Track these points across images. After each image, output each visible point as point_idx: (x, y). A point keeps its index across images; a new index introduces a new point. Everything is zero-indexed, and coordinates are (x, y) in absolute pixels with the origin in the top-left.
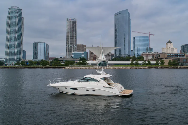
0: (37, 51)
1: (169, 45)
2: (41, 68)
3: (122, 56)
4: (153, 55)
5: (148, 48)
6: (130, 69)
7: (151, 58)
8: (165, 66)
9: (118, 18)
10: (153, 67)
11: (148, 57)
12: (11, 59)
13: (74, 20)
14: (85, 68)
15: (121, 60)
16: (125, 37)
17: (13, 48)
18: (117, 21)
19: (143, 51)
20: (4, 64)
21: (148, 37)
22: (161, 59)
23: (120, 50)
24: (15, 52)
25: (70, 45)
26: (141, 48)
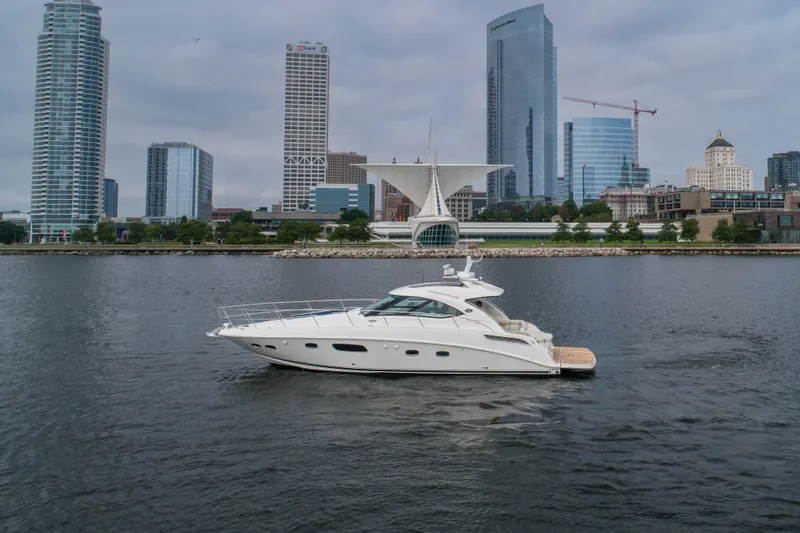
0: (164, 180)
1: (720, 155)
2: (179, 253)
3: (517, 201)
4: (650, 199)
5: (627, 169)
6: (554, 256)
8: (701, 242)
9: (501, 41)
10: (649, 251)
11: (629, 208)
12: (52, 217)
13: (318, 51)
14: (364, 252)
15: (516, 219)
16: (531, 123)
17: (63, 171)
18: (498, 52)
19: (608, 179)
20: (26, 234)
21: (629, 121)
22: (684, 213)
23: (511, 177)
24: (71, 187)
25: (300, 154)
26: (598, 169)
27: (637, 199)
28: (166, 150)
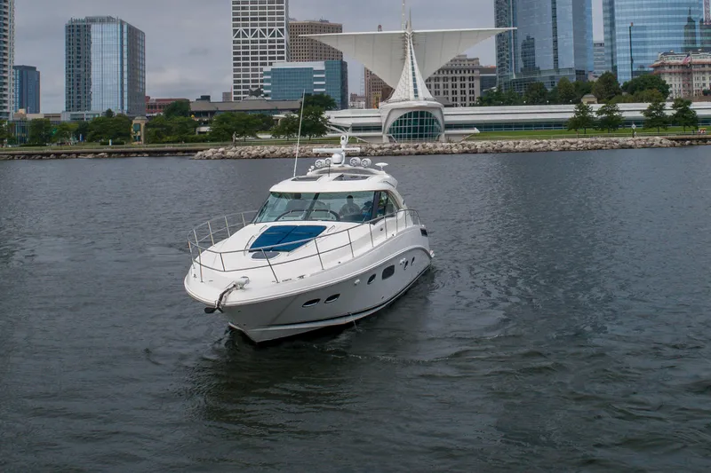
0: (87, 66)
2: (90, 156)
3: (536, 77)
5: (694, 27)
6: (564, 149)
10: (705, 140)
11: (694, 82)
15: (533, 101)
23: (529, 45)
25: (252, 25)
26: (651, 28)
27: (707, 68)
28: (89, 27)
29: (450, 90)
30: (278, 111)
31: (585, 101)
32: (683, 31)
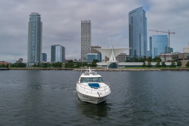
0: (55, 54)
3: (137, 57)
4: (173, 56)
5: (167, 48)
6: (140, 71)
7: (170, 59)
8: (183, 68)
9: (132, 17)
10: (167, 70)
11: (166, 59)
12: (31, 62)
13: (88, 22)
17: (34, 52)
19: (161, 51)
20: (26, 66)
21: (167, 35)
22: (180, 60)
23: (135, 51)
24: (35, 55)
25: (85, 47)
26: (159, 48)
27: (169, 56)
28: (55, 46)
29: (119, 59)
30: (89, 62)
31: (145, 62)
32: (165, 49)
